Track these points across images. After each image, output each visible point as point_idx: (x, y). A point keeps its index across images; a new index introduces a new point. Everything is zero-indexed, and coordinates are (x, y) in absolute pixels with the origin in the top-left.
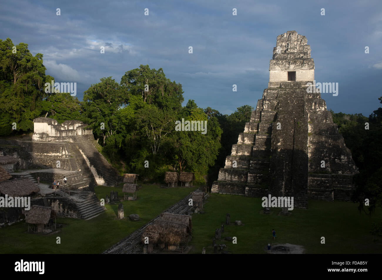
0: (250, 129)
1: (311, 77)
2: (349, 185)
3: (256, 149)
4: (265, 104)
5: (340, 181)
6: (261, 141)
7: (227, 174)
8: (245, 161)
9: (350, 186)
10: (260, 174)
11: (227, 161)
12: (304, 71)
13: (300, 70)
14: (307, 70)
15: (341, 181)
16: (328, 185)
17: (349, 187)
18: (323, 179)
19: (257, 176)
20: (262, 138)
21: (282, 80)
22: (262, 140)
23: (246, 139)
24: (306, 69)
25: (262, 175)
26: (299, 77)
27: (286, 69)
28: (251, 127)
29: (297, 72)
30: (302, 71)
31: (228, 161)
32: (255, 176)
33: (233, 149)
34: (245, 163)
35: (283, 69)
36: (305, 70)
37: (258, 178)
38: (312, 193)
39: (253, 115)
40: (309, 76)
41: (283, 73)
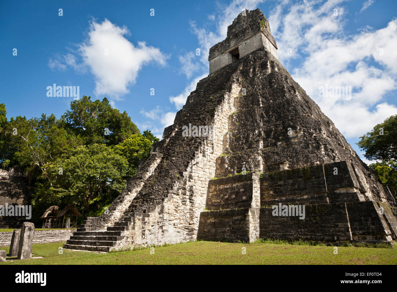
1: (258, 43)
2: (303, 196)
5: (279, 186)
9: (305, 197)
12: (248, 41)
13: (243, 43)
15: (281, 185)
16: (244, 198)
17: (304, 199)
18: (234, 185)
21: (223, 65)
24: (250, 36)
26: (243, 51)
27: (226, 50)
29: (240, 47)
30: (246, 41)
35: (223, 51)
36: (250, 39)
38: (208, 221)
40: (255, 44)
41: (225, 55)
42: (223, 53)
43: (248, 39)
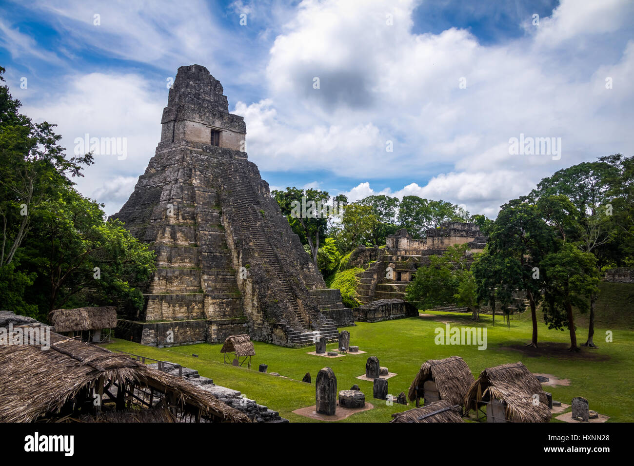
0: (180, 218)
3: (206, 254)
4: (196, 175)
6: (209, 239)
7: (165, 305)
8: (190, 277)
10: (227, 299)
11: (157, 279)
13: (228, 131)
14: (238, 135)
19: (223, 303)
20: (211, 235)
21: (204, 140)
22: (210, 237)
23: (179, 235)
25: (230, 299)
27: (209, 124)
28: (182, 215)
29: (223, 133)
30: (231, 132)
31: (159, 279)
32: (220, 303)
33: (163, 254)
34: (191, 281)
35: (205, 122)
37: (225, 305)
39: (178, 191)
41: (206, 129)
42: (205, 124)
43: (234, 132)
